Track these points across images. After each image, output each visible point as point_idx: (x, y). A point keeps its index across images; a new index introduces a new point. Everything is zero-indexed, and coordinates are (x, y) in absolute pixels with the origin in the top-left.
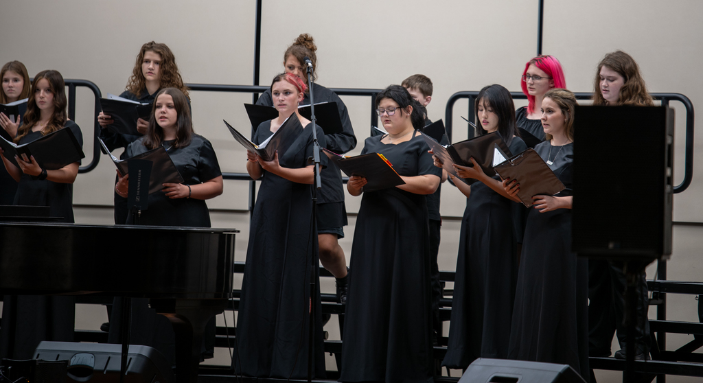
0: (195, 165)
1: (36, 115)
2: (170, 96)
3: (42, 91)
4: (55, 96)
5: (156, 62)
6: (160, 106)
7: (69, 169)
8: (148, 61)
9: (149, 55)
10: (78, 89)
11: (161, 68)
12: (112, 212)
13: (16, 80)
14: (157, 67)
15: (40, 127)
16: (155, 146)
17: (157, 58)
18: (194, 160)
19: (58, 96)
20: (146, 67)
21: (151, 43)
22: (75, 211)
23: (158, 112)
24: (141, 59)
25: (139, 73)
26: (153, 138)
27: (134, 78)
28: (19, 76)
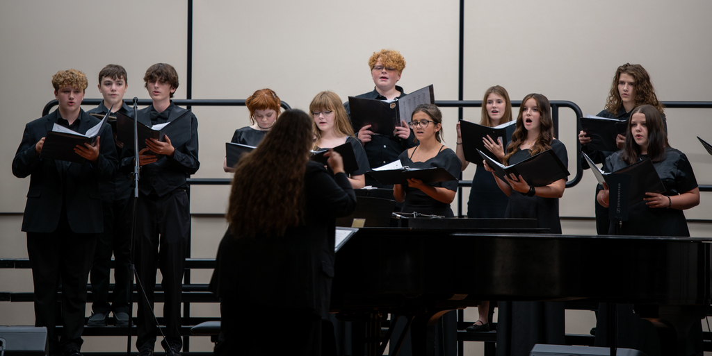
0: (673, 178)
1: (524, 135)
2: (643, 115)
3: (529, 109)
4: (541, 114)
5: (630, 84)
6: (635, 124)
7: (556, 185)
8: (623, 83)
9: (624, 77)
10: (561, 109)
11: (634, 89)
12: (594, 223)
13: (499, 102)
14: (631, 88)
15: (528, 146)
16: (632, 161)
17: (631, 79)
18: (672, 173)
19: (544, 115)
20: (622, 88)
21: (626, 66)
22: (562, 223)
23: (634, 130)
24: (617, 81)
25: (616, 93)
26: (629, 154)
27: (611, 98)
28: (501, 98)
